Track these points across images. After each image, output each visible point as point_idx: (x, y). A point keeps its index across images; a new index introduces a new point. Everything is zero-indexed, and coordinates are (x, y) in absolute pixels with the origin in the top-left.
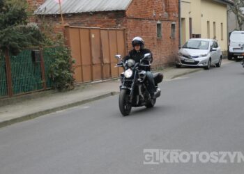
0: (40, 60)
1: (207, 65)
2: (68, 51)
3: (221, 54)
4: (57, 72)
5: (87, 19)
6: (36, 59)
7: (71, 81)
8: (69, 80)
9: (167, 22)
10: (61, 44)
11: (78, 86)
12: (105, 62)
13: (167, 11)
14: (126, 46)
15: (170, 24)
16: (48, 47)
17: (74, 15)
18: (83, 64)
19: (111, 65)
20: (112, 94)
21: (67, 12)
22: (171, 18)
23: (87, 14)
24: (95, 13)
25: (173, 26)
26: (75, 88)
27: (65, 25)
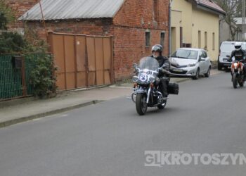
0: (21, 66)
1: (195, 74)
2: (50, 58)
3: (210, 64)
4: (38, 79)
5: (75, 26)
6: (16, 65)
7: (53, 88)
8: (51, 88)
9: (156, 31)
10: (43, 50)
11: (61, 93)
12: (90, 70)
13: (156, 19)
14: (113, 55)
15: (160, 32)
16: (30, 53)
17: (61, 21)
18: (67, 71)
19: (97, 72)
20: (94, 102)
21: (54, 18)
22: (161, 27)
23: (74, 21)
24: (82, 20)
25: (163, 35)
26: (58, 96)
27: (49, 31)
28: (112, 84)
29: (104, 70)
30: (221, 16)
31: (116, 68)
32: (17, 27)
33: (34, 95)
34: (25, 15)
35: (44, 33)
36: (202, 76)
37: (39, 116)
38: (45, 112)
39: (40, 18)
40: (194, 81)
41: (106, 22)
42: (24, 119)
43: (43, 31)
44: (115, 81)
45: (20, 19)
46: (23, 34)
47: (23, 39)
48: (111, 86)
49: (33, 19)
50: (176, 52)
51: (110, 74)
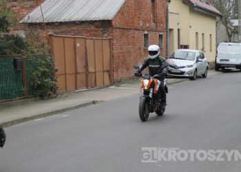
2: (51, 59)
3: (207, 65)
4: (39, 80)
5: (75, 28)
6: (18, 67)
7: (53, 89)
9: (154, 33)
10: (44, 52)
11: (62, 94)
12: (90, 71)
13: (154, 21)
14: (112, 56)
15: (158, 34)
16: (31, 55)
17: (61, 23)
18: (67, 72)
19: (97, 73)
20: (94, 102)
21: (55, 21)
22: (159, 29)
23: (74, 23)
24: (82, 23)
25: (161, 36)
26: (59, 96)
27: (49, 33)
28: (111, 85)
29: (104, 71)
30: (218, 18)
31: (115, 69)
32: (18, 30)
33: (35, 96)
34: (26, 18)
35: (45, 35)
36: (200, 77)
37: (40, 116)
38: (46, 112)
39: (41, 21)
40: (192, 82)
41: (105, 24)
42: (25, 119)
43: (43, 34)
44: (114, 82)
45: (21, 22)
46: (24, 36)
47: (25, 41)
48: (111, 87)
49: (34, 21)
50: (174, 54)
51: (109, 76)
